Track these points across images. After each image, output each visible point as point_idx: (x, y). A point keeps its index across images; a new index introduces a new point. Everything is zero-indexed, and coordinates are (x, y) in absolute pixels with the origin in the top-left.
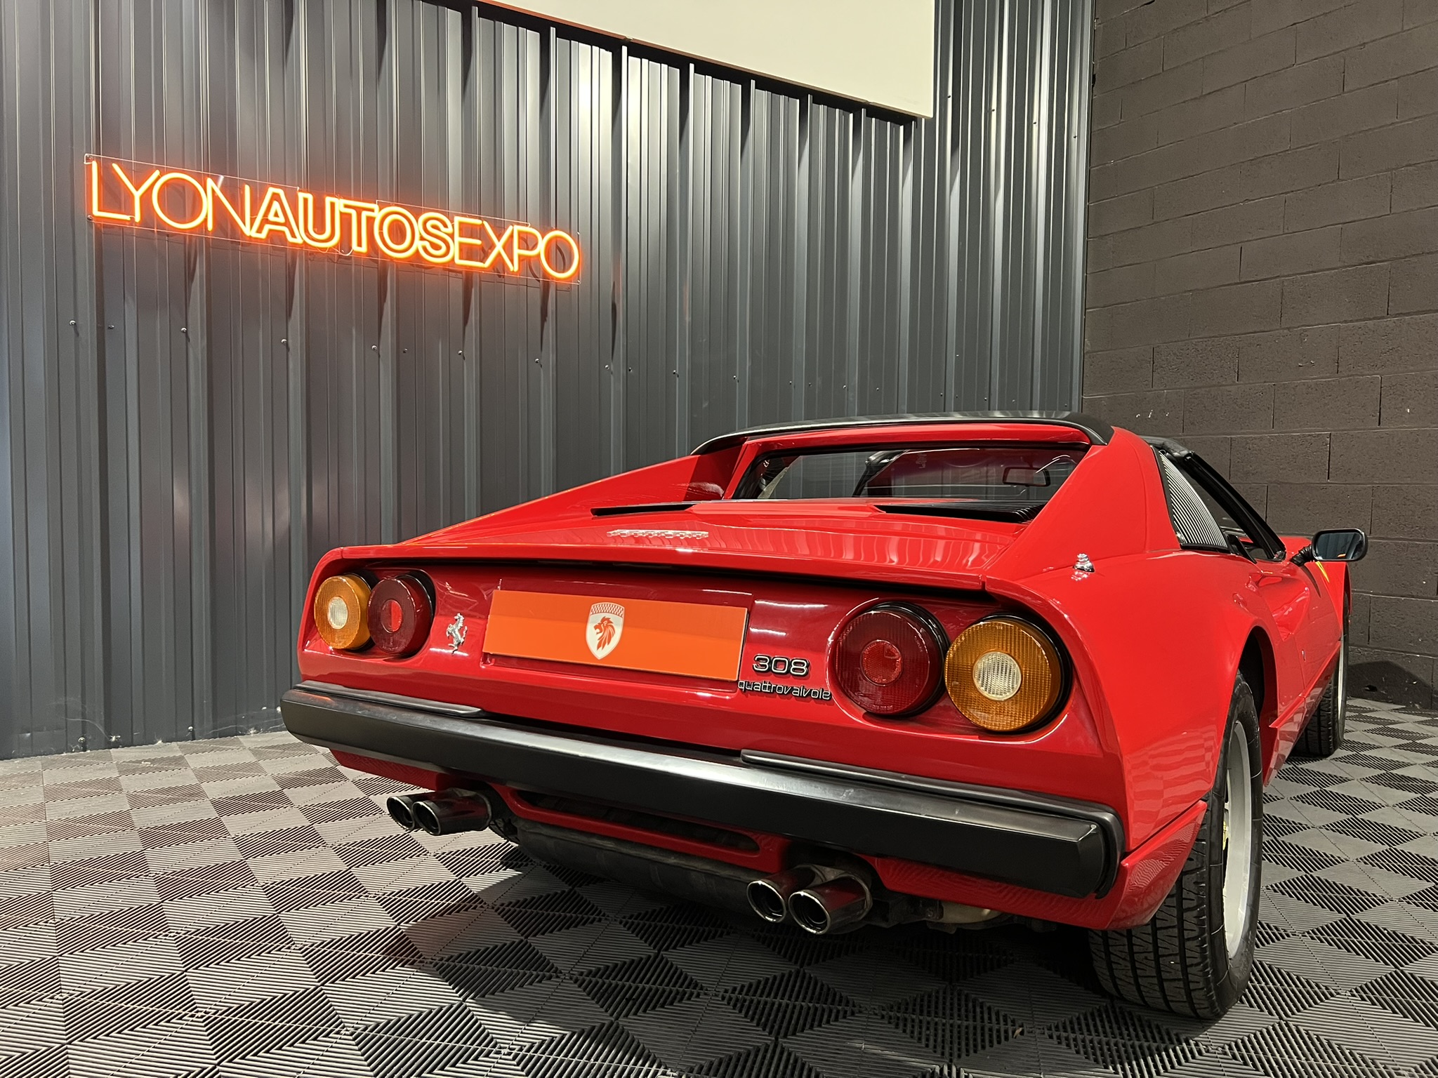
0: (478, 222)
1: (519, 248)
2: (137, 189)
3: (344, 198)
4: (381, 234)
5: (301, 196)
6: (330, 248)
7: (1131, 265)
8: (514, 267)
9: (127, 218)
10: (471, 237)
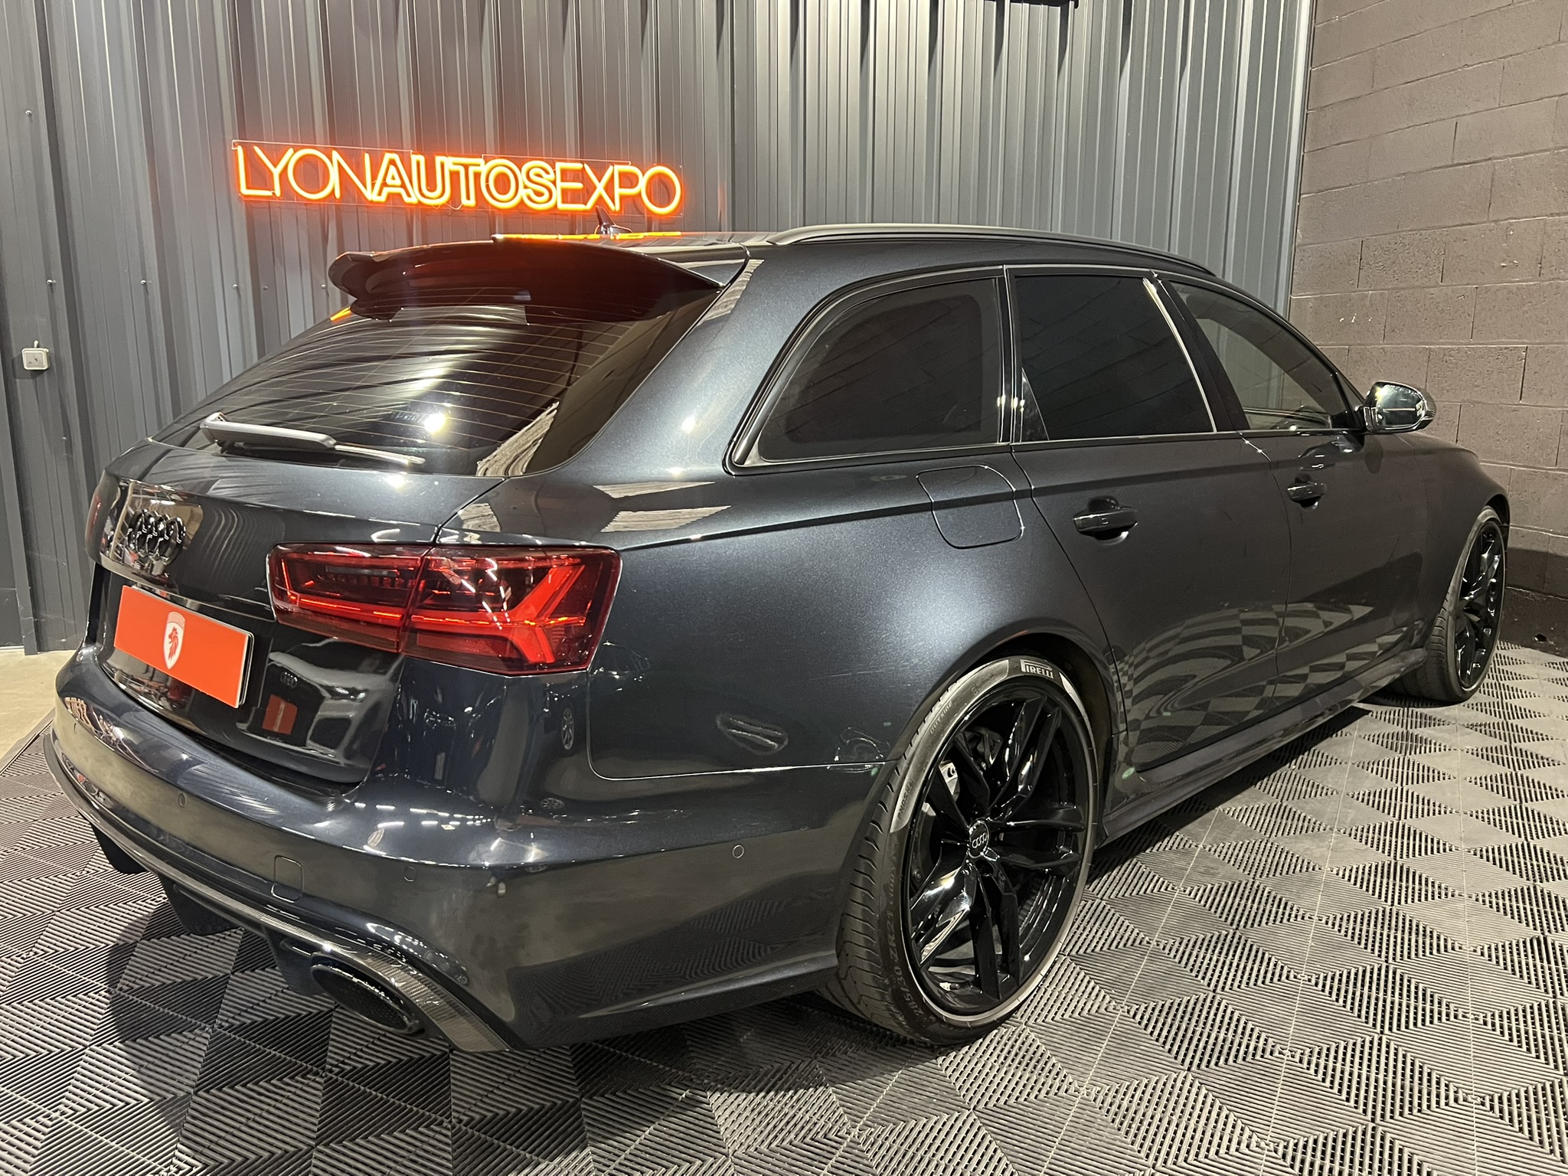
0: (579, 166)
1: (621, 187)
2: (275, 166)
3: (453, 156)
4: (488, 187)
5: (415, 158)
6: (443, 205)
7: (1348, 142)
8: (615, 207)
9: (269, 193)
10: (574, 181)
